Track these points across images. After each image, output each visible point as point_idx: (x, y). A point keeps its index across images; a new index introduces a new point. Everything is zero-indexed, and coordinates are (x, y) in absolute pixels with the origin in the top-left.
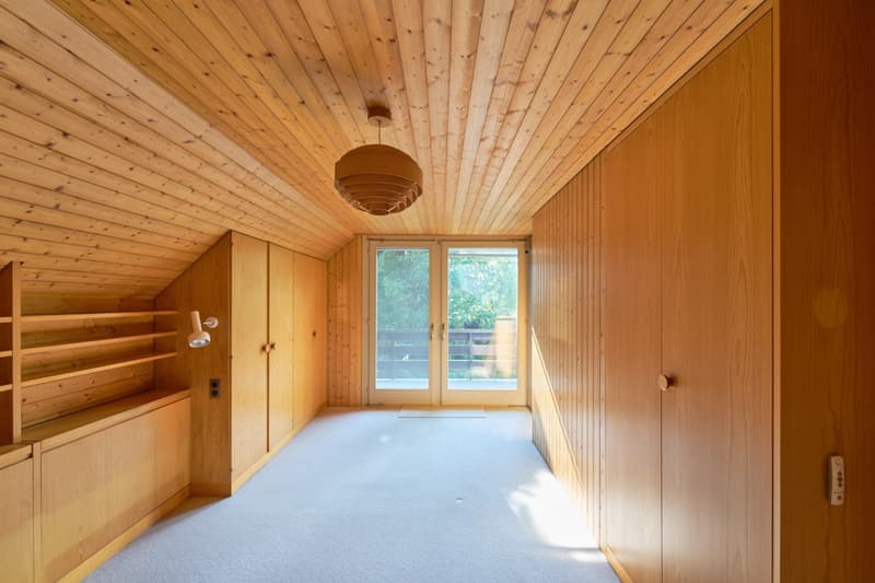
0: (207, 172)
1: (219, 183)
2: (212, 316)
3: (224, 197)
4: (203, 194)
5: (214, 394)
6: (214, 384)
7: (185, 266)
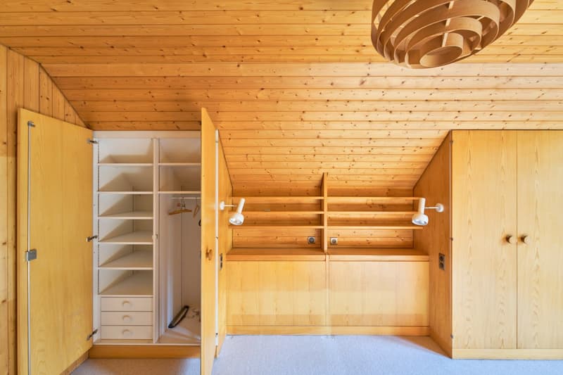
0: (391, 95)
1: (408, 98)
2: (440, 203)
3: (422, 106)
4: (401, 111)
5: (442, 266)
6: (441, 258)
7: (425, 166)
